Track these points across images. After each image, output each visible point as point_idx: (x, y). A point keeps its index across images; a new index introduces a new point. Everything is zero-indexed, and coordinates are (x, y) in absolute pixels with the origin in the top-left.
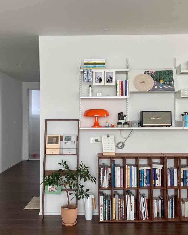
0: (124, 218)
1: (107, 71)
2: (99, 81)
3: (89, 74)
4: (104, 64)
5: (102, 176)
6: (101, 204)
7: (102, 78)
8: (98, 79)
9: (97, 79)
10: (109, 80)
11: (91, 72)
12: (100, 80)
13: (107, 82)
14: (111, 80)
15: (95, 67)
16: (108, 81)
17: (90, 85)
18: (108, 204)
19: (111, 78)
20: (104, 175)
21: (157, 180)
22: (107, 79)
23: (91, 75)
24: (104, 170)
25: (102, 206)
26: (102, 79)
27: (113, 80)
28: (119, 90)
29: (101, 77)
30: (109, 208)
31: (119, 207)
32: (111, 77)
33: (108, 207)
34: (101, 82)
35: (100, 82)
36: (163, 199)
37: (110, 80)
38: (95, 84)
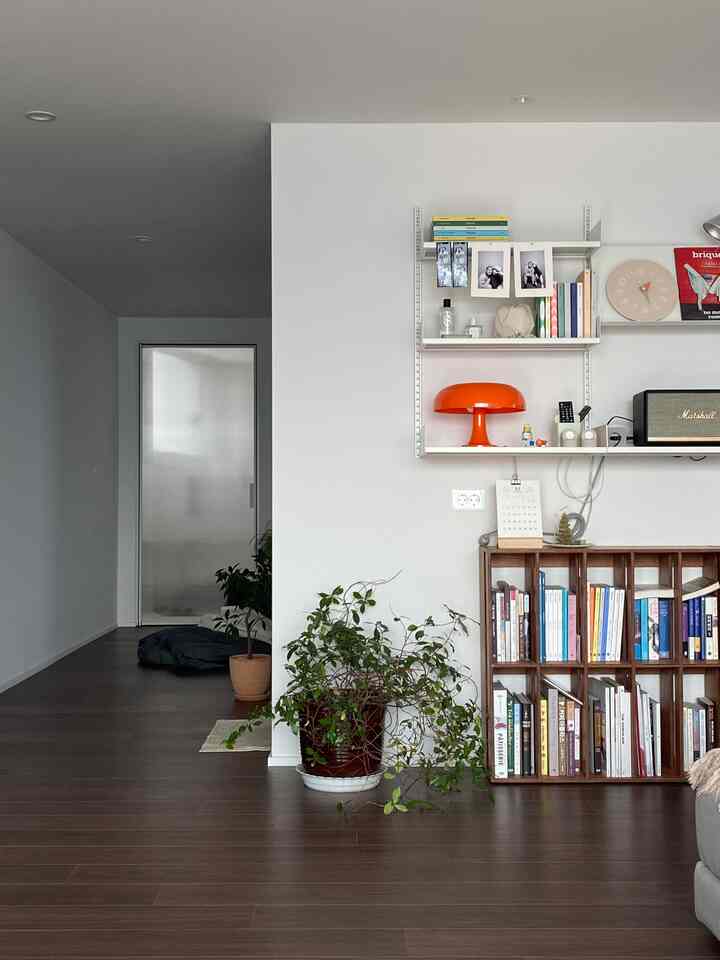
0: (577, 770)
1: (521, 247)
2: (491, 283)
3: (456, 260)
4: (505, 223)
5: (499, 623)
6: (498, 719)
7: (501, 273)
8: (489, 276)
9: (484, 276)
10: (529, 278)
11: (462, 253)
12: (496, 280)
13: (524, 286)
14: (538, 281)
15: (473, 233)
16: (527, 284)
17: (445, 301)
18: (522, 719)
19: (537, 271)
20: (507, 617)
21: (707, 639)
22: (523, 278)
23: (462, 260)
24: (506, 601)
25: (501, 725)
26: (502, 277)
27: (544, 277)
28: (548, 317)
29: (499, 269)
30: (526, 734)
31: (562, 729)
32: (536, 268)
33: (522, 730)
34: (499, 287)
35: (493, 288)
36: (712, 704)
37: (533, 280)
38: (476, 292)
